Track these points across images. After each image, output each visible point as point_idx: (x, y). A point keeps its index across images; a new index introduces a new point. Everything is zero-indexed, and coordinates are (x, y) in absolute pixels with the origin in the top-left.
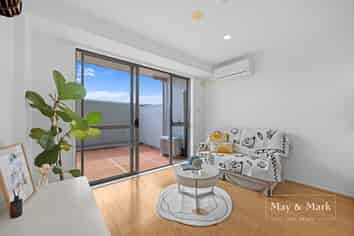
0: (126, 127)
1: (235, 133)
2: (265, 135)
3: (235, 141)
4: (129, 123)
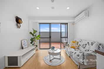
0: (48, 38)
1: (80, 42)
2: (90, 44)
3: (80, 45)
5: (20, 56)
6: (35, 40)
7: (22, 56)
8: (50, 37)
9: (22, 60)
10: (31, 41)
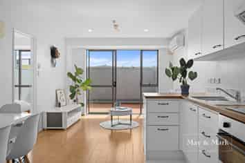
4: (111, 84)
5: (65, 113)
6: (78, 90)
7: (69, 113)
8: (115, 85)
9: (68, 120)
10: (70, 93)
